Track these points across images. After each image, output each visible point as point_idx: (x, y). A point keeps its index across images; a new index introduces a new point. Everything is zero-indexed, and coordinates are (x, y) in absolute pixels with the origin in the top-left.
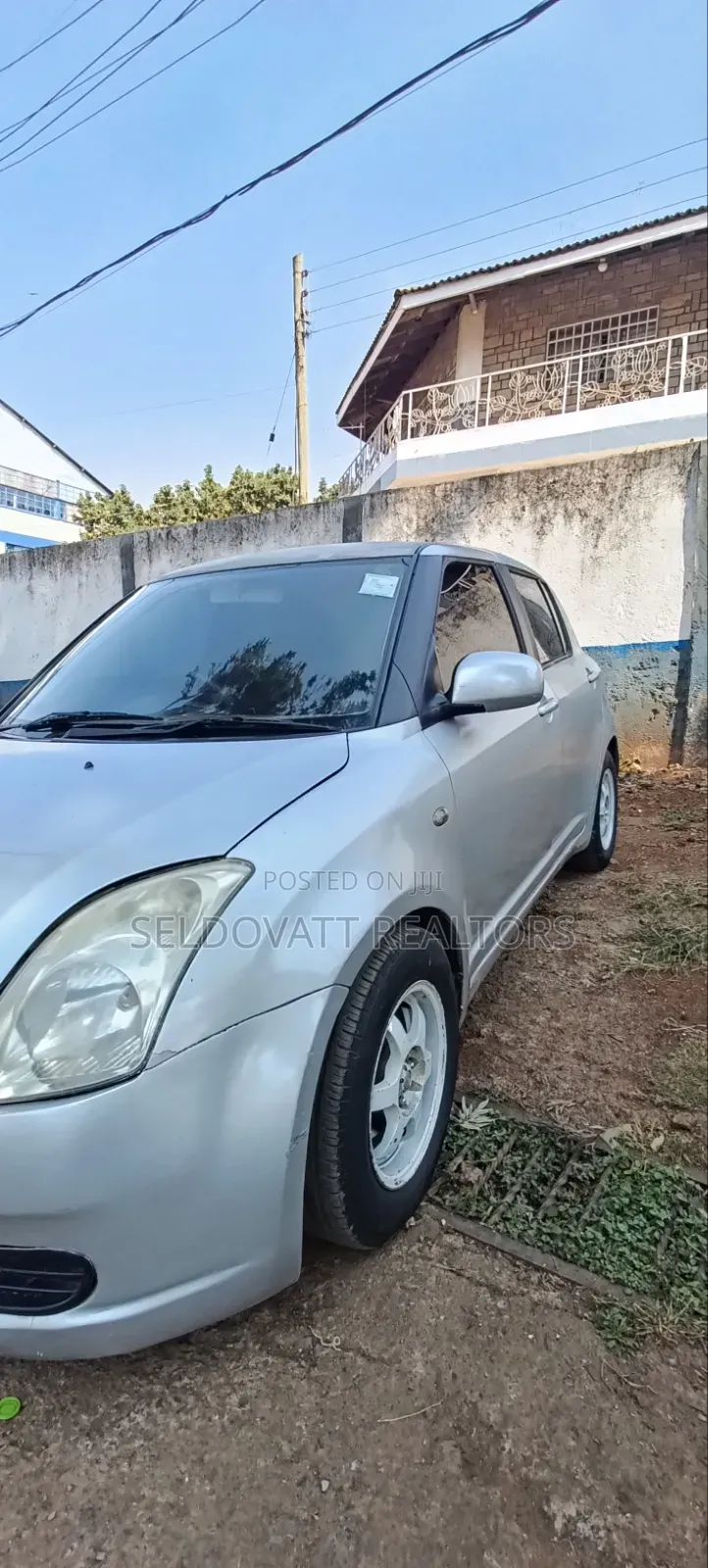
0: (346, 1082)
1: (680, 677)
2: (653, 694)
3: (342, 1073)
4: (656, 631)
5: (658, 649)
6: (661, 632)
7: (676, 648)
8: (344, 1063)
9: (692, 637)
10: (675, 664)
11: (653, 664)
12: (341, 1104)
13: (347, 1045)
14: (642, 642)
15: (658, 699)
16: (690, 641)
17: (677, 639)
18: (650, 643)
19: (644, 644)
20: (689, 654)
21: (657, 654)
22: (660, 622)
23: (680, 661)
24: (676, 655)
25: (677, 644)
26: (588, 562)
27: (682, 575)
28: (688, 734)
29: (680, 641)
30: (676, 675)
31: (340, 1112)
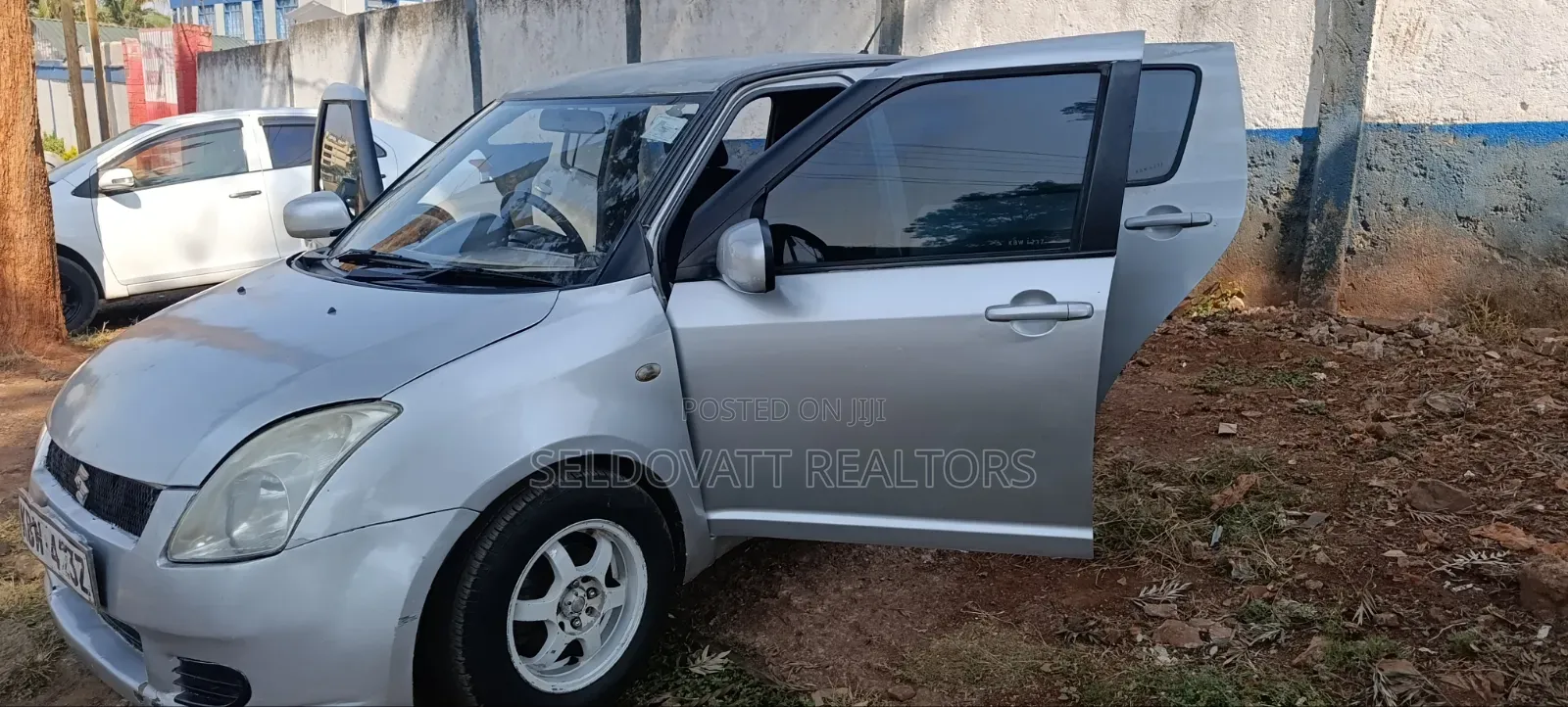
0: (473, 587)
1: (1302, 180)
2: (1265, 202)
3: (472, 579)
4: (1274, 114)
5: (1275, 139)
6: (1279, 115)
7: (1300, 139)
8: (475, 572)
9: (1320, 124)
10: (1296, 161)
11: (1267, 160)
12: (467, 604)
13: (481, 557)
14: (1255, 128)
15: (1271, 209)
16: (1317, 131)
17: (1301, 127)
18: (1265, 131)
19: (1257, 131)
20: (1315, 149)
21: (1272, 145)
22: (1280, 102)
23: (1303, 157)
24: (1298, 149)
25: (1300, 134)
26: (1190, 13)
27: (1312, 36)
28: (1306, 260)
29: (1304, 129)
30: (1297, 176)
31: (465, 609)
